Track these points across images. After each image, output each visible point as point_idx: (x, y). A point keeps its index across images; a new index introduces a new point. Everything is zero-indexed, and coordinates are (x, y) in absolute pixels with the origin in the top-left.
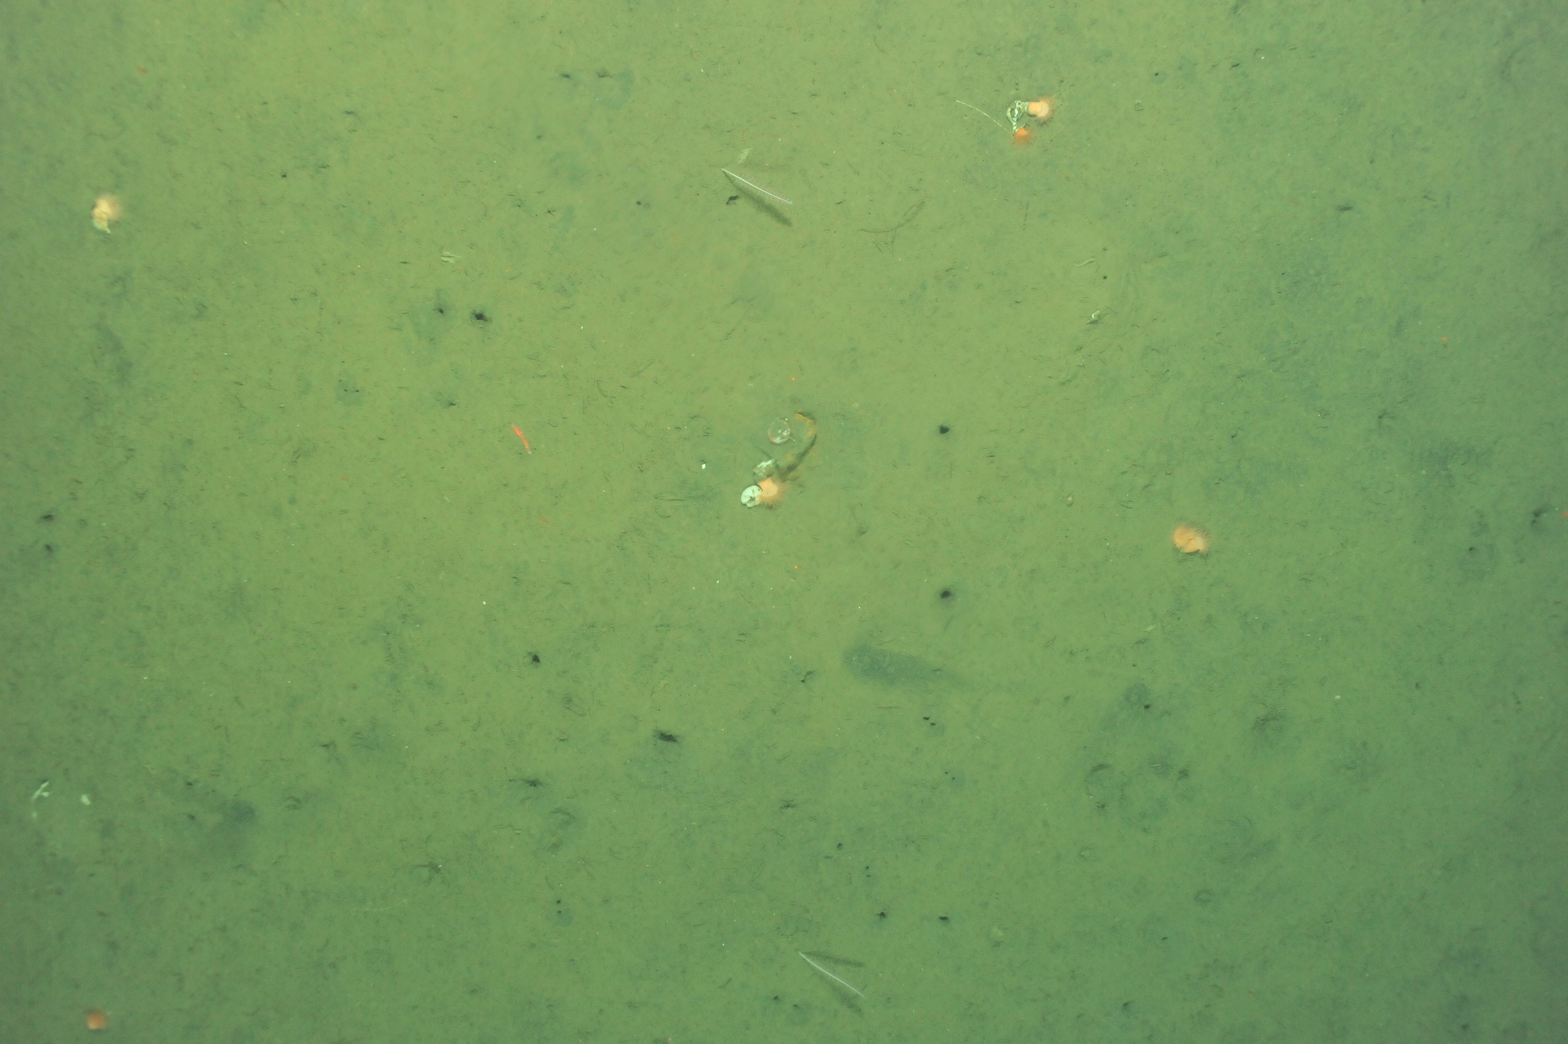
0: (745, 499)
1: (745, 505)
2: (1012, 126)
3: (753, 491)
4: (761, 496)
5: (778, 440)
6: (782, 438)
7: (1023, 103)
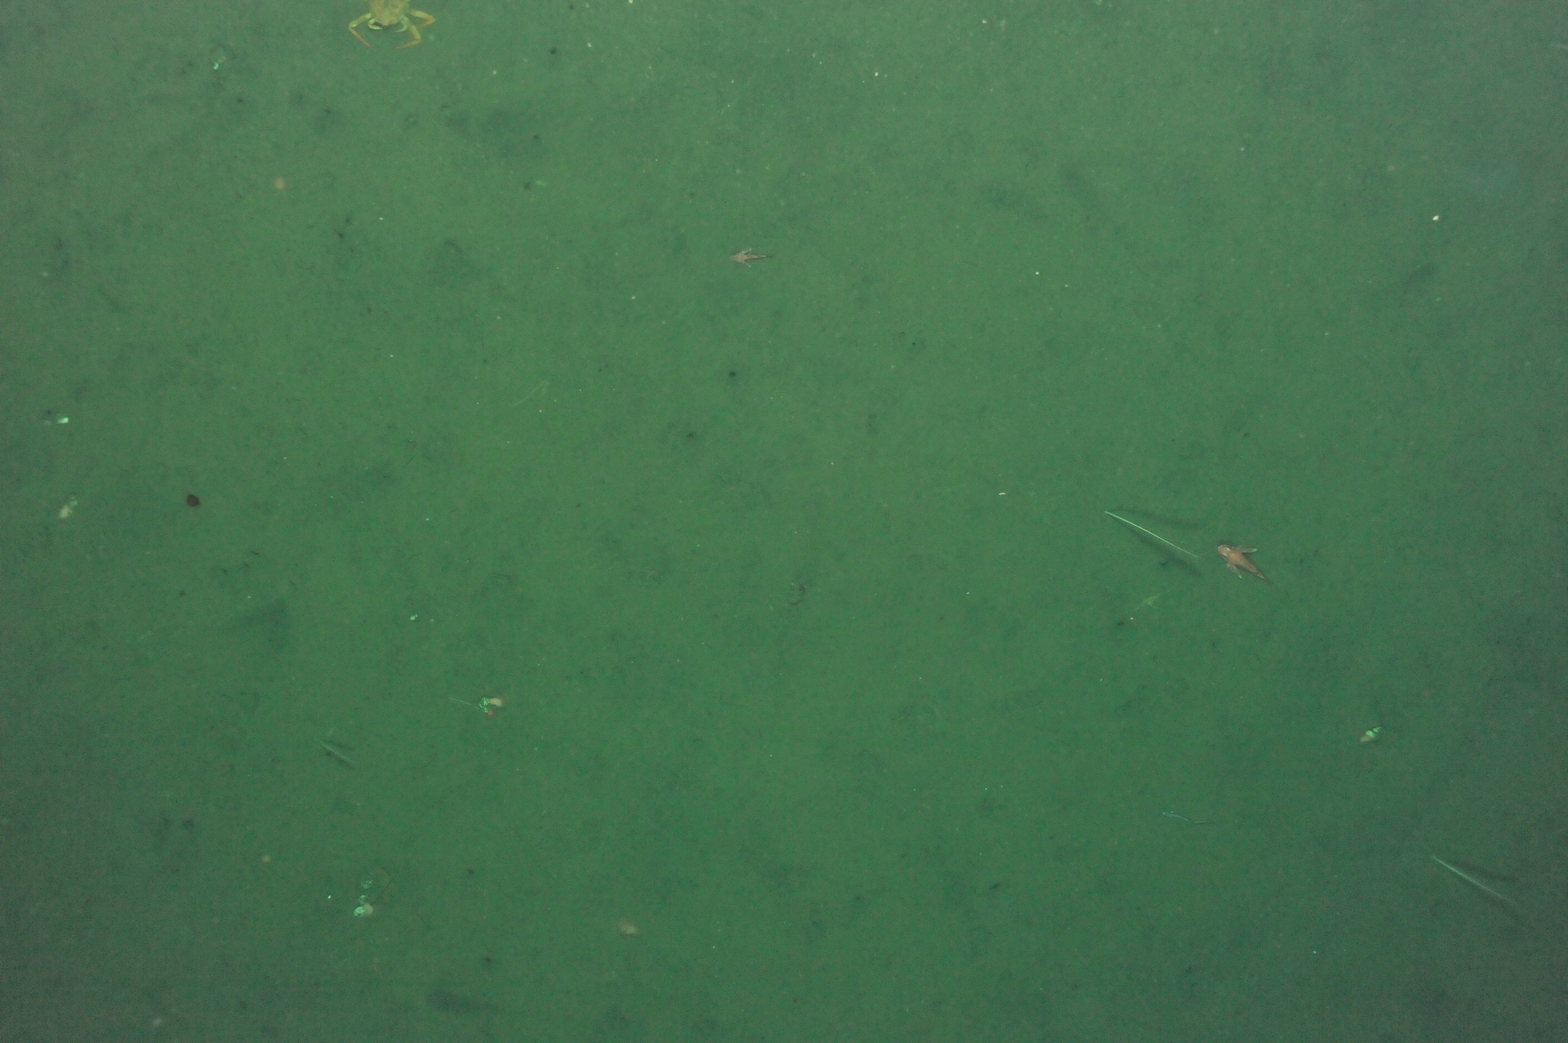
0: (356, 914)
1: (356, 917)
2: (484, 710)
3: (360, 910)
4: (364, 912)
5: (366, 886)
6: (368, 886)
7: (487, 699)
